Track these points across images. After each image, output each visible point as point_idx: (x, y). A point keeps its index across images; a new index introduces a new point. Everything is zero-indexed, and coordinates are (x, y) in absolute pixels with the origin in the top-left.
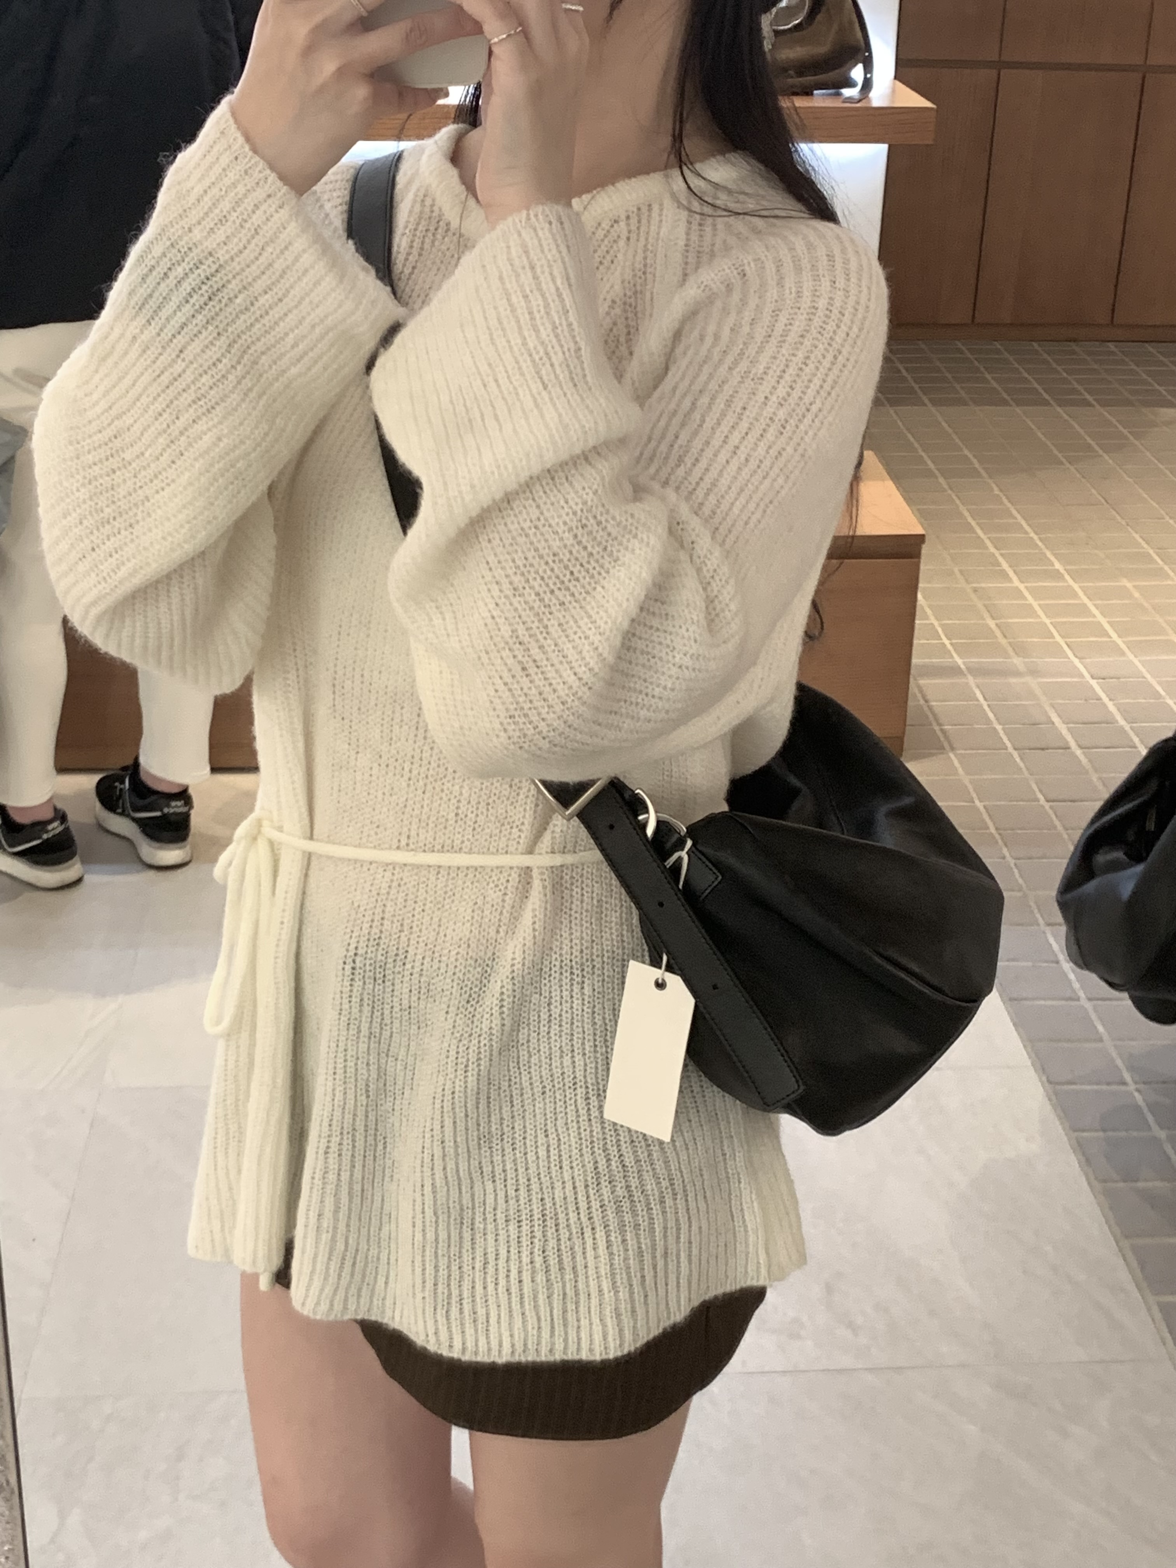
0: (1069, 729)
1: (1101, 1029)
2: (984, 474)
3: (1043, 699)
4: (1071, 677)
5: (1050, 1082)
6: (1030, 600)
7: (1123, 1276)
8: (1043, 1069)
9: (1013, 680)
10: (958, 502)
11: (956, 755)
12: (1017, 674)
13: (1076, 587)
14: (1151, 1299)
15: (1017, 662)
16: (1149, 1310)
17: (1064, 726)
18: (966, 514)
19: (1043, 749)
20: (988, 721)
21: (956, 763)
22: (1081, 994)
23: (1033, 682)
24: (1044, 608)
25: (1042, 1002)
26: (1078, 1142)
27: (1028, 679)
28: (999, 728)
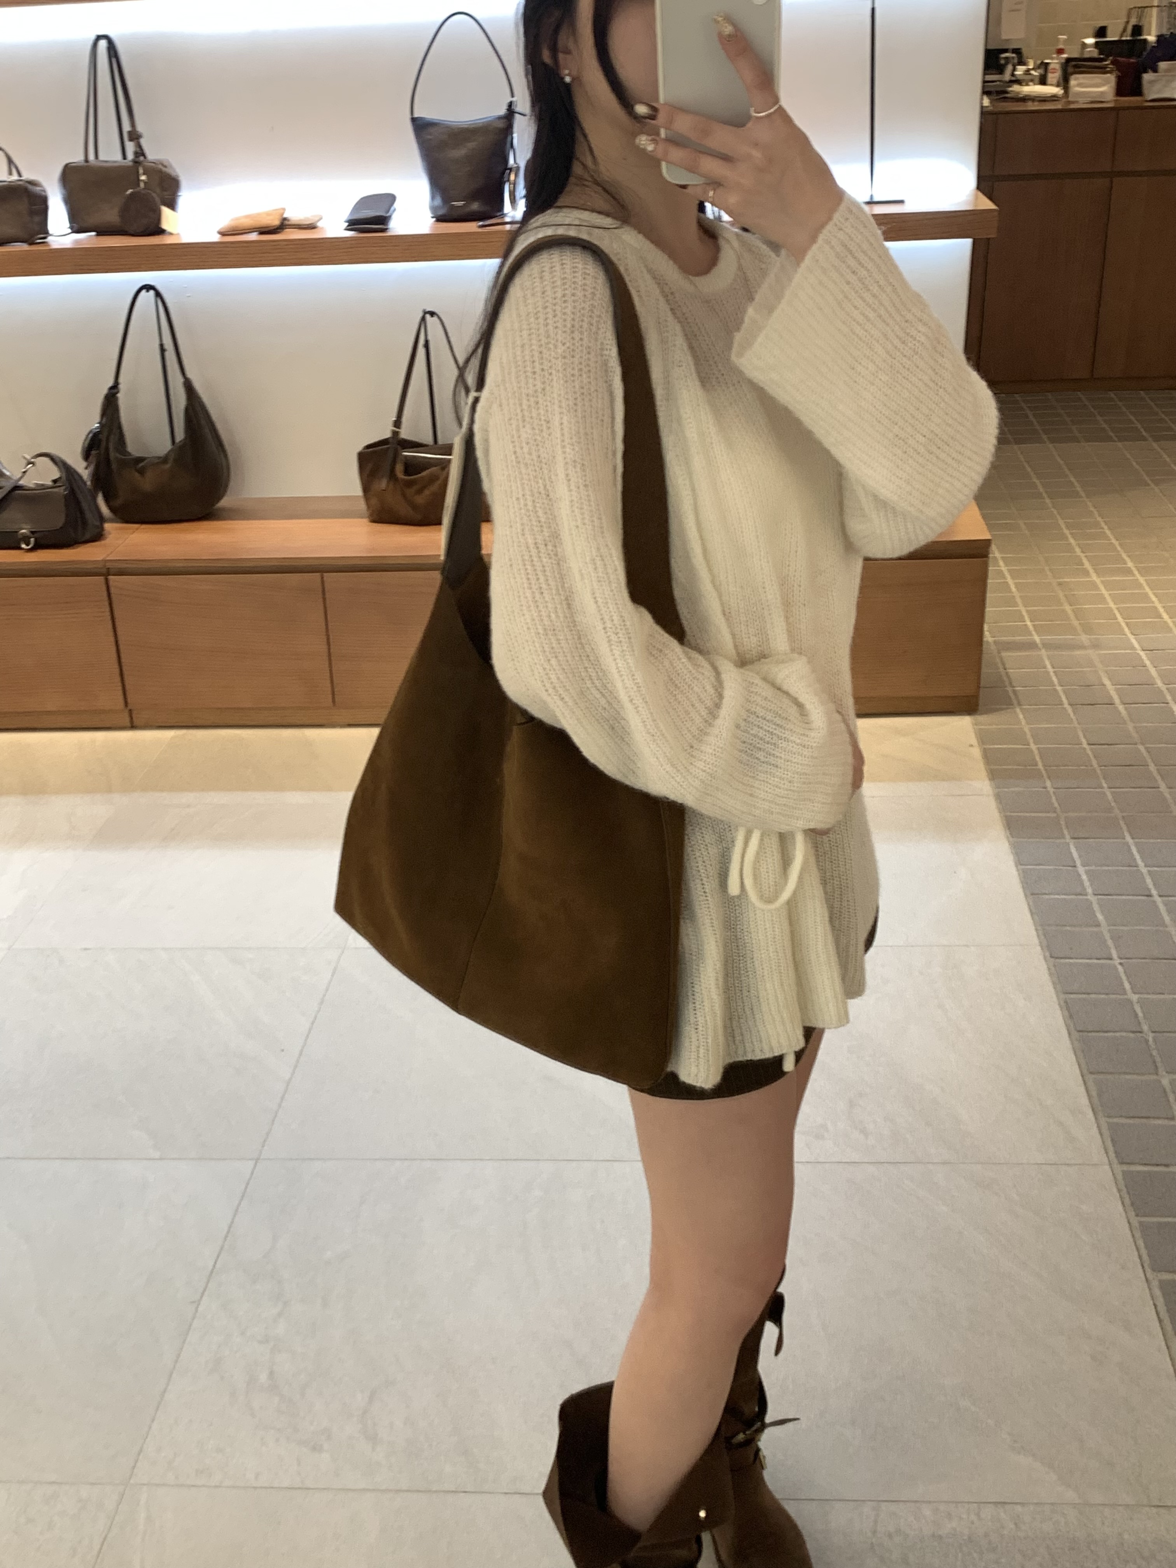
0: (1117, 690)
1: (1100, 917)
2: (1083, 495)
3: (1100, 666)
4: (1126, 650)
5: (1051, 957)
6: (1104, 591)
8: (1048, 947)
9: (1078, 652)
10: (1058, 517)
11: (1022, 710)
12: (1082, 647)
13: (1142, 580)
14: (1103, 1121)
15: (1084, 638)
16: (1099, 1127)
17: (1113, 687)
18: (1063, 526)
19: (1092, 705)
20: (1052, 684)
21: (1021, 716)
22: (1090, 891)
23: (1094, 654)
24: (1114, 597)
25: (1057, 896)
26: (1065, 1002)
27: (1090, 652)
28: (1059, 688)
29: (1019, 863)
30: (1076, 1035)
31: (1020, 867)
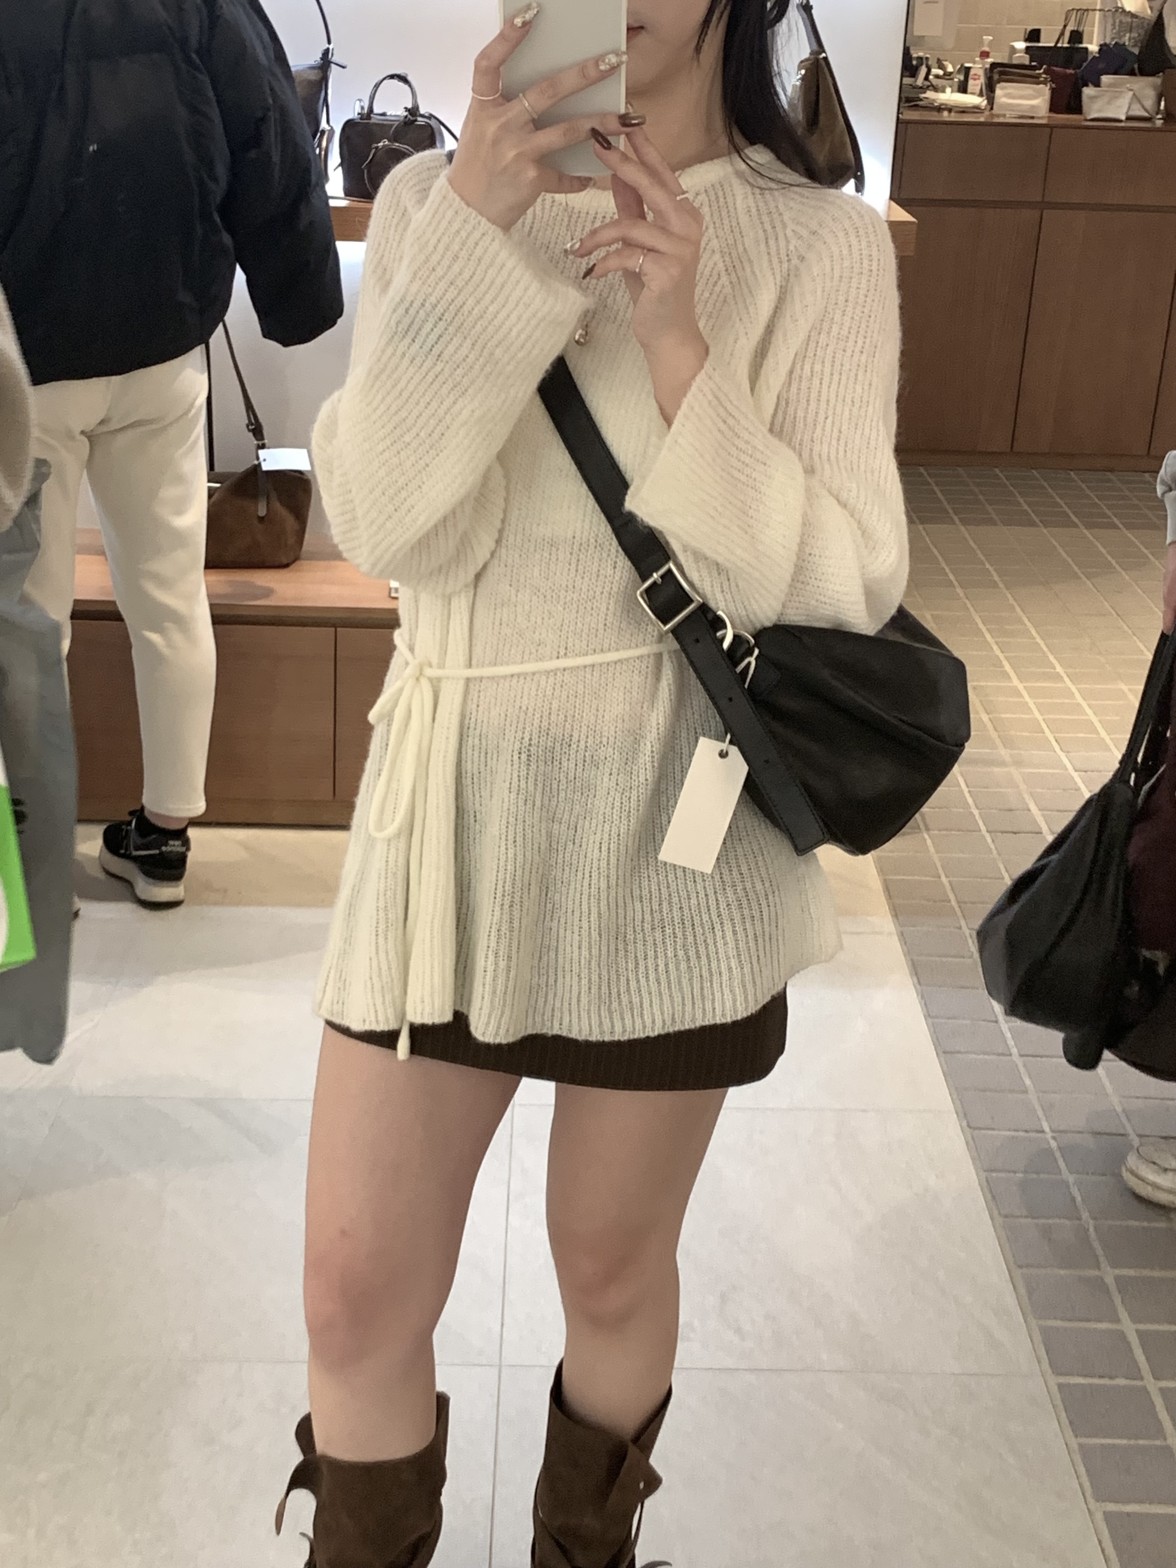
0: (1043, 816)
1: (1028, 1082)
2: (1001, 585)
3: (1023, 787)
4: (1054, 768)
5: (969, 1126)
6: (1027, 698)
7: (1010, 1300)
8: (965, 1115)
9: (996, 770)
10: (972, 609)
11: (929, 835)
12: (1003, 764)
13: (1073, 689)
14: (1034, 1323)
15: (1004, 753)
16: (1029, 1330)
17: (1039, 813)
18: (979, 621)
19: (1015, 833)
20: (966, 804)
21: (929, 842)
22: (1014, 1051)
23: (1016, 773)
24: (1039, 707)
25: (974, 1056)
26: (987, 1181)
27: (1012, 770)
28: (976, 812)
29: (928, 1016)
30: (1000, 1220)
31: (930, 1020)
